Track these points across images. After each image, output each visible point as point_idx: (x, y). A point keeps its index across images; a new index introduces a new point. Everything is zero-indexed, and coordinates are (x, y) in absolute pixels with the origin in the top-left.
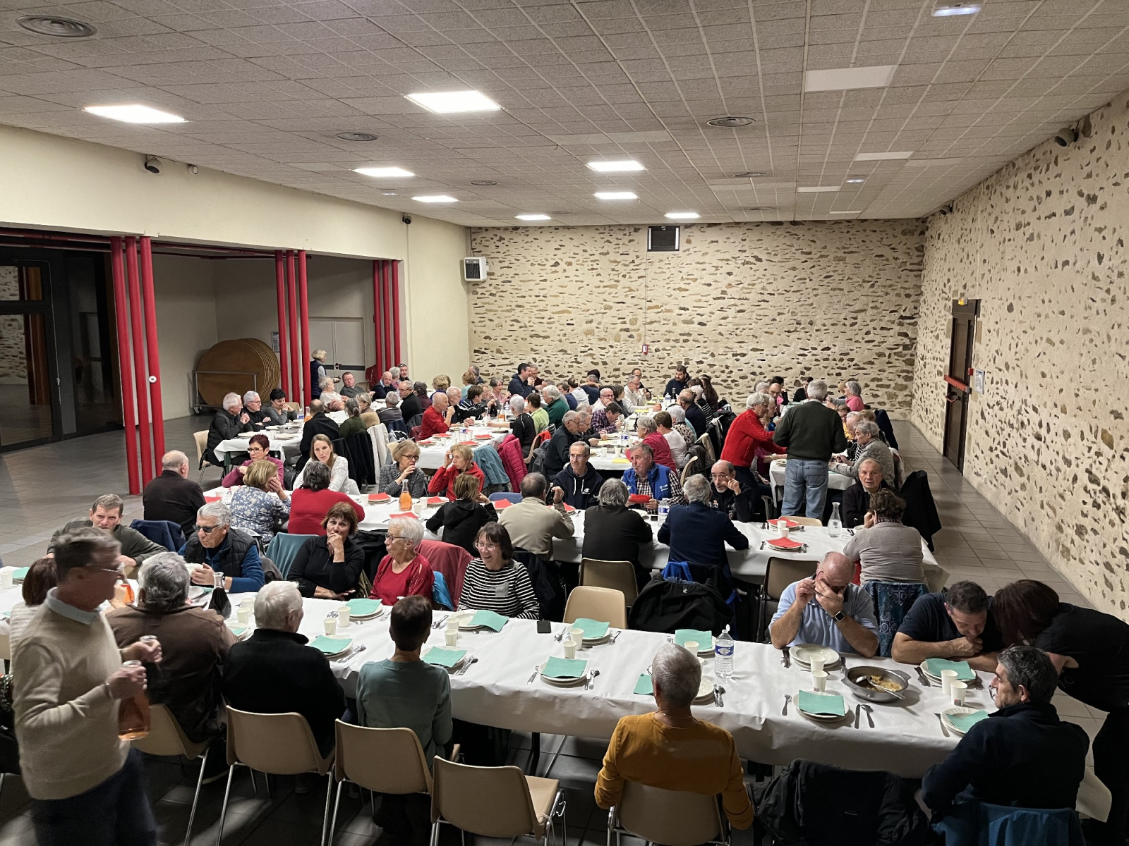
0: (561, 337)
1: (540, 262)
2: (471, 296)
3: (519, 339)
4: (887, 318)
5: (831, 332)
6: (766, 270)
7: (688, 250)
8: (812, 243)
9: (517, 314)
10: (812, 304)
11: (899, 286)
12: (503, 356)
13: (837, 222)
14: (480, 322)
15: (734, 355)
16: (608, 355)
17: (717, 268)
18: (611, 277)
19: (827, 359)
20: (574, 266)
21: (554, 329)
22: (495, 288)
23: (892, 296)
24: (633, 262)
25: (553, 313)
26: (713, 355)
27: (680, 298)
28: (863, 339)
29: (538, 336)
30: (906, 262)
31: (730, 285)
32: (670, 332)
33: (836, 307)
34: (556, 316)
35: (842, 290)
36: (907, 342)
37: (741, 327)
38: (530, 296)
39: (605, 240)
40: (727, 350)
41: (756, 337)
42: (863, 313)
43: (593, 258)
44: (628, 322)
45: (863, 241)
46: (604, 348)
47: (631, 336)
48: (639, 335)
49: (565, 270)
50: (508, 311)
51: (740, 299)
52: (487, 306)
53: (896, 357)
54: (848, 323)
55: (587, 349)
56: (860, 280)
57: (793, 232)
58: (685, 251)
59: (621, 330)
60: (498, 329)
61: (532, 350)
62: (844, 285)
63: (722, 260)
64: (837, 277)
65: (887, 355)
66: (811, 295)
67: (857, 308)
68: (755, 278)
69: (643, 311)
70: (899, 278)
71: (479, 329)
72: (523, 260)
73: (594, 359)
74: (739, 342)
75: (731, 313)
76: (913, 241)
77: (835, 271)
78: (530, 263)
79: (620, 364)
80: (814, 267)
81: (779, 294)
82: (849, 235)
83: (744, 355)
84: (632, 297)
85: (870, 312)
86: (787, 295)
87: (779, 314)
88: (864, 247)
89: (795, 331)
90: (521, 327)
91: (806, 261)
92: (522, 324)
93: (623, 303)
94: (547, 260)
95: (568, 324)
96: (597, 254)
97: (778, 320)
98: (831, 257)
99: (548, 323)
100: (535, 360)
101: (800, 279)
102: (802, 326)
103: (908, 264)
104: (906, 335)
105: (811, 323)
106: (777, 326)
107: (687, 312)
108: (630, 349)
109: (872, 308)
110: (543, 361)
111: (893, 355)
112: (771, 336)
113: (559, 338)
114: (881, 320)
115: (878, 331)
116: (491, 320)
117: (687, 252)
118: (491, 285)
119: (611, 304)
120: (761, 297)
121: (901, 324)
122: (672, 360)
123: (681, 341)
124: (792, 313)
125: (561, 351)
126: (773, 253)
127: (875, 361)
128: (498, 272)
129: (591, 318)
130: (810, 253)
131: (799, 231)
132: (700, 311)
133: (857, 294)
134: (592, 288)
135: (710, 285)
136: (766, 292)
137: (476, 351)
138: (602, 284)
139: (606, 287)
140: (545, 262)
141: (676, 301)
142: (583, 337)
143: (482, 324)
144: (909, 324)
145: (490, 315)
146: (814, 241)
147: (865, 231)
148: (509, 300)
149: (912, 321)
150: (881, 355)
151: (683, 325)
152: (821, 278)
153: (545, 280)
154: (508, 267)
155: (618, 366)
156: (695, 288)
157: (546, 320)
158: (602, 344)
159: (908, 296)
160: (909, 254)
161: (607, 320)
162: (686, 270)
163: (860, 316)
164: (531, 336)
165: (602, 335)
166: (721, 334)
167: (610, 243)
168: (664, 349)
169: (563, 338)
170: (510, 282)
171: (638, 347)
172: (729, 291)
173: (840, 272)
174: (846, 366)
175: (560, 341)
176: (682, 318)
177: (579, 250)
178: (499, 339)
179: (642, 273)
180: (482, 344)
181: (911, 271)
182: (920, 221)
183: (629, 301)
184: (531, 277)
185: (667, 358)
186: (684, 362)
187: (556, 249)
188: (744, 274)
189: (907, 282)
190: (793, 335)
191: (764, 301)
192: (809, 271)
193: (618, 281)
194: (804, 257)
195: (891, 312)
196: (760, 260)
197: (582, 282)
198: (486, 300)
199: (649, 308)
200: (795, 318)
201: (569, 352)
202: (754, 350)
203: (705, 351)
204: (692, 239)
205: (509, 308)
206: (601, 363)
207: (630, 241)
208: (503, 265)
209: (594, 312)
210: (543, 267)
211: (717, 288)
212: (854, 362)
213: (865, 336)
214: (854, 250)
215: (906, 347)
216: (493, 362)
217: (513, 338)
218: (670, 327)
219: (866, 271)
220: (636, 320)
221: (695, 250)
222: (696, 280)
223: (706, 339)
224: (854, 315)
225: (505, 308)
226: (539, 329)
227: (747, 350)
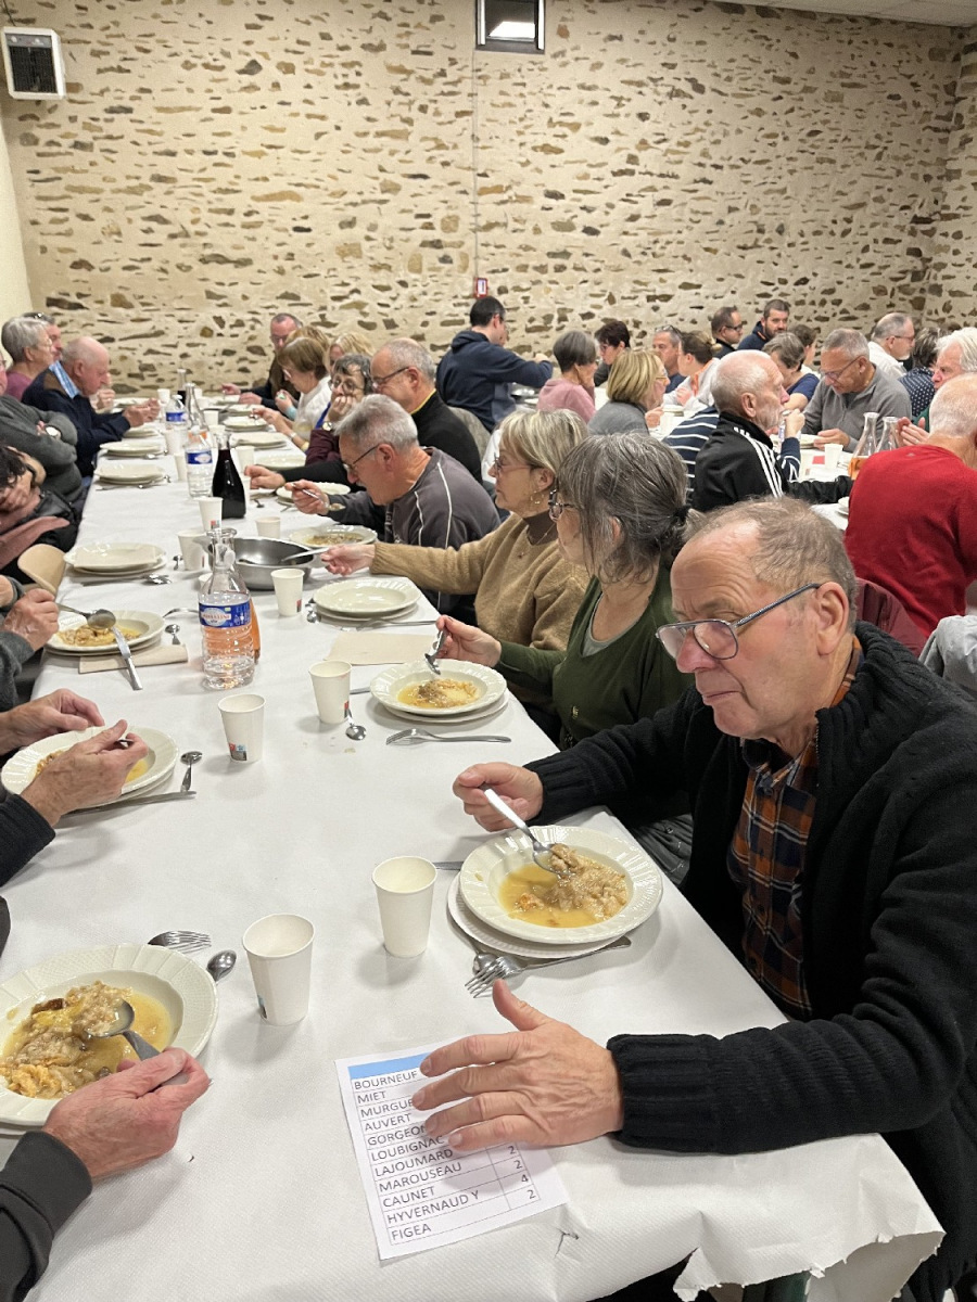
0: (281, 262)
1: (209, 60)
2: (21, 149)
3: (171, 267)
4: (895, 221)
5: (812, 249)
6: (710, 111)
7: (562, 53)
8: (792, 60)
9: (156, 200)
10: (784, 191)
11: (918, 160)
12: (132, 313)
13: (834, 19)
14: (54, 221)
15: (650, 299)
16: (396, 304)
17: (619, 99)
18: (394, 109)
19: (801, 303)
20: (300, 77)
21: (261, 240)
22: (86, 126)
23: (905, 179)
24: (443, 73)
25: (255, 198)
26: (611, 300)
27: (546, 169)
28: (858, 260)
29: (221, 259)
30: (931, 112)
31: (643, 144)
32: (527, 248)
33: (821, 196)
34: (261, 206)
35: (832, 161)
36: (919, 265)
37: (663, 238)
38: (190, 152)
39: (375, 10)
40: (638, 287)
41: (689, 260)
42: (860, 211)
43: (345, 56)
44: (437, 225)
45: (873, 64)
46: (387, 288)
47: (445, 259)
48: (465, 257)
49: (276, 85)
50: (131, 191)
51: (662, 175)
52: (70, 179)
53: (901, 295)
54: (838, 230)
55: (347, 290)
56: (862, 143)
57: (761, 32)
58: (555, 56)
59: (424, 244)
60: (109, 243)
61: (210, 295)
62: (837, 153)
63: (630, 83)
64: (827, 135)
65: (889, 292)
66: (785, 169)
67: (853, 198)
68: (690, 128)
69: (471, 197)
70: (919, 142)
71: (54, 242)
72: (159, 52)
73: (365, 314)
74: (659, 271)
75: (645, 205)
76: (942, 72)
77: (825, 122)
78: (181, 59)
79: (425, 324)
80: (792, 110)
81: (733, 167)
82: (849, 50)
83: (666, 298)
84: (445, 164)
85: (872, 207)
86: (746, 168)
87: (731, 210)
88: (871, 77)
89: (756, 246)
90: (173, 236)
91: (780, 98)
92: (175, 229)
93: (425, 177)
94: (227, 55)
95: (298, 229)
96: (355, 46)
97: (728, 220)
98: (820, 94)
99: (246, 226)
100: (220, 321)
101: (768, 136)
102: (766, 236)
103: (933, 115)
104: (916, 252)
105: (781, 230)
106: (725, 236)
107: (561, 201)
108: (445, 289)
109: (875, 200)
110: (240, 324)
111: (897, 290)
112: (715, 259)
113: (276, 264)
114: (886, 225)
115: (881, 246)
116: (86, 218)
117: (560, 60)
118: (73, 119)
119: (397, 179)
120: (698, 173)
121: (913, 233)
122: (532, 313)
123: (551, 269)
124: (753, 206)
125: (285, 296)
126: (724, 75)
127: (873, 304)
128: (93, 83)
129: (351, 212)
130: (786, 81)
131: (773, 29)
132: (587, 200)
133: (854, 172)
134: (347, 134)
135: (605, 141)
136: (708, 162)
137: (51, 302)
138: (373, 128)
139: (379, 134)
140: (222, 61)
141: (539, 178)
142: (336, 261)
143: (63, 228)
144: (924, 232)
145: (81, 203)
146: (794, 55)
147: (876, 43)
148: (128, 163)
149: (927, 227)
150: (880, 291)
151: (554, 233)
152: (803, 135)
153: (226, 110)
154: (120, 70)
155: (420, 330)
156: (578, 146)
157: (235, 219)
158: (382, 278)
159: (927, 178)
160: (935, 96)
161: (390, 219)
162: (559, 100)
163: (857, 215)
164: (204, 261)
165: (381, 255)
166: (626, 253)
167: (388, 19)
168: (517, 289)
169: (288, 265)
170: (129, 110)
171: (462, 284)
172: (642, 156)
173: (833, 125)
174: (829, 315)
175: (281, 271)
176: (552, 216)
177: (311, 33)
178: (116, 267)
179: (463, 103)
180: (68, 282)
181: (936, 130)
182: (957, 32)
183: (437, 174)
184: (187, 100)
185: (524, 308)
186: (556, 316)
187: (248, 27)
188: (669, 118)
189: (927, 151)
190: (751, 255)
191: (705, 181)
192: (784, 118)
193: (409, 121)
194: (777, 89)
195: (903, 208)
196: (699, 89)
197: (323, 118)
198: (67, 161)
199: (483, 191)
200: (755, 218)
201: (304, 299)
202: (686, 286)
203: (597, 290)
204: (570, 27)
205: (134, 183)
206: (381, 325)
207: (435, 19)
208: (104, 62)
209: (358, 199)
210: (217, 74)
211: (619, 150)
212: (842, 306)
213: (860, 256)
214: (858, 80)
215: (917, 276)
216: (107, 329)
217: (155, 264)
218: (526, 237)
219: (873, 125)
220: (455, 220)
221: (576, 54)
222: (575, 127)
223: (598, 265)
224: (847, 213)
225: (124, 184)
226: (223, 242)
227: (672, 285)
